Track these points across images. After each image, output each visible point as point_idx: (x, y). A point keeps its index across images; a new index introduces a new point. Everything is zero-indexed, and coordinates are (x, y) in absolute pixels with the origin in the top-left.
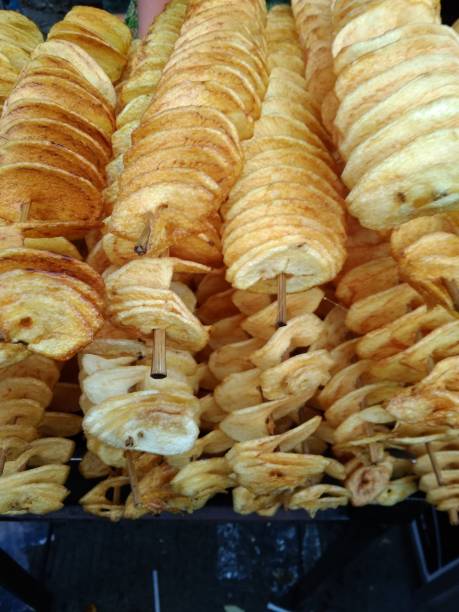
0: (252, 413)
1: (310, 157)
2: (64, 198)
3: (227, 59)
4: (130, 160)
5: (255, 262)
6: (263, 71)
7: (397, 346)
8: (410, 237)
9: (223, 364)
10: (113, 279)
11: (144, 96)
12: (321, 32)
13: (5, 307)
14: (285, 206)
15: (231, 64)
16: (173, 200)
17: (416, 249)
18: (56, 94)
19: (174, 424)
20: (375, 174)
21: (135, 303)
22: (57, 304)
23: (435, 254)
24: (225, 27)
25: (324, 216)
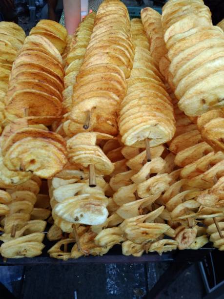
0: (132, 205)
1: (157, 86)
2: (44, 106)
3: (117, 43)
4: (76, 88)
5: (135, 133)
6: (132, 48)
7: (199, 171)
8: (205, 120)
9: (116, 183)
10: (70, 142)
11: (78, 60)
12: (156, 30)
13: (23, 154)
14: (147, 107)
15: (119, 44)
16: (98, 105)
17: (209, 125)
18: (37, 59)
19: (97, 210)
20: (192, 91)
21: (81, 152)
22: (47, 153)
23: (218, 127)
24: (113, 28)
25: (165, 112)
